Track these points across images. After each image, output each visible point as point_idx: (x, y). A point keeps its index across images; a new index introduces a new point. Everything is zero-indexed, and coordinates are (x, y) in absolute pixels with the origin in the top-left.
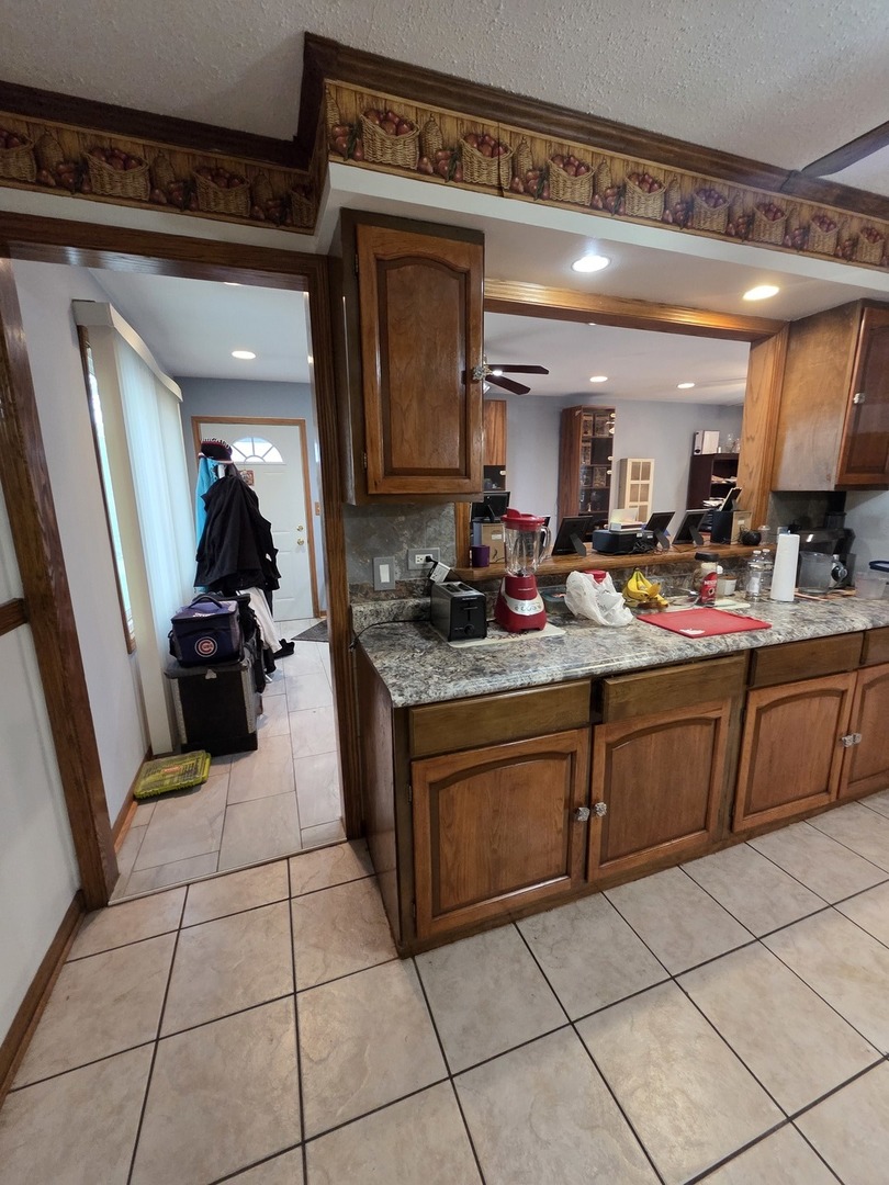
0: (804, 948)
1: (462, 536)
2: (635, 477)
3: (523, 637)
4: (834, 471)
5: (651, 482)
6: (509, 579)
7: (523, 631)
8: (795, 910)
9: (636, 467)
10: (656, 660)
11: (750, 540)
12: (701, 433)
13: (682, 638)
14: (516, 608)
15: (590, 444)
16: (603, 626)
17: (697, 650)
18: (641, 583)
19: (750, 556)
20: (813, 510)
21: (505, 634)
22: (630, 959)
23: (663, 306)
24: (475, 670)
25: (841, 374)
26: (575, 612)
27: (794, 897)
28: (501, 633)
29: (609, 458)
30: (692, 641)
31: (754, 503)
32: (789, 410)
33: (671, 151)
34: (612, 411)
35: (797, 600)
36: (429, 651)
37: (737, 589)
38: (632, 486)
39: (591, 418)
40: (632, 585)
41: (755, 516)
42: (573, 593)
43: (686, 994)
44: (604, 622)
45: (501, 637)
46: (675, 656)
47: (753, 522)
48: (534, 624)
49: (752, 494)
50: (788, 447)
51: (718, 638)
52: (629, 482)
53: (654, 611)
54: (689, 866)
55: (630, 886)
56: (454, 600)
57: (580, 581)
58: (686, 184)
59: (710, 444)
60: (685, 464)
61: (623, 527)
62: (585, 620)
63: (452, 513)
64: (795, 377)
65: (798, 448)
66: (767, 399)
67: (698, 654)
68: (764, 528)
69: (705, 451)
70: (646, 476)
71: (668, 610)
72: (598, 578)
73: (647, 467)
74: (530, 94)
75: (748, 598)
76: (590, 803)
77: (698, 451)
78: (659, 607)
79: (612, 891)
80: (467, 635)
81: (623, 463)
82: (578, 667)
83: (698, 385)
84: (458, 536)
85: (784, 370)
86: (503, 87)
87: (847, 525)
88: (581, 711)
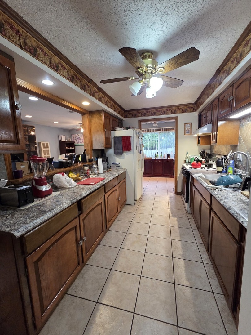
0: (127, 244)
1: (9, 168)
2: (44, 147)
3: (47, 198)
4: (104, 144)
5: (49, 149)
6: (36, 180)
7: (45, 196)
8: (122, 238)
9: (44, 144)
10: (90, 192)
11: (91, 161)
12: (60, 136)
13: (91, 185)
14: (42, 189)
15: (27, 137)
16: (69, 188)
17: (96, 187)
18: (72, 174)
19: (92, 164)
20: (100, 153)
21: (40, 199)
22: (101, 274)
23: (63, 100)
24: (42, 212)
25: (101, 124)
26: (58, 186)
27: (121, 235)
28: (38, 199)
29: (35, 141)
30: (94, 185)
31: (89, 152)
32: (92, 131)
33: (68, 62)
34: (34, 127)
35: (104, 173)
36: (12, 214)
37: (92, 172)
38: (44, 150)
39: (26, 129)
40: (70, 175)
41: (90, 155)
42: (57, 181)
43: (115, 270)
44: (69, 187)
45: (39, 200)
46: (93, 190)
47: (90, 157)
48: (48, 193)
49: (88, 150)
50: (94, 139)
51: (98, 183)
52: (43, 149)
53: (79, 181)
54: (101, 243)
55: (91, 257)
56: (18, 191)
57: (58, 176)
58: (72, 72)
59: (63, 139)
60: (58, 144)
61: (63, 160)
62: (62, 188)
63: (3, 159)
64: (92, 124)
65: (96, 140)
66: (88, 128)
67: (97, 188)
68: (93, 158)
69: (63, 141)
70: (47, 147)
71: (82, 180)
72: (63, 175)
73: (47, 145)
74: (29, 23)
75: (95, 174)
76: (81, 239)
77: (61, 141)
78: (80, 180)
79: (88, 262)
80: (27, 203)
81: (39, 143)
82: (74, 199)
83: (59, 123)
84: (7, 168)
85: (90, 122)
86: (20, 14)
87: (107, 156)
88: (76, 213)
